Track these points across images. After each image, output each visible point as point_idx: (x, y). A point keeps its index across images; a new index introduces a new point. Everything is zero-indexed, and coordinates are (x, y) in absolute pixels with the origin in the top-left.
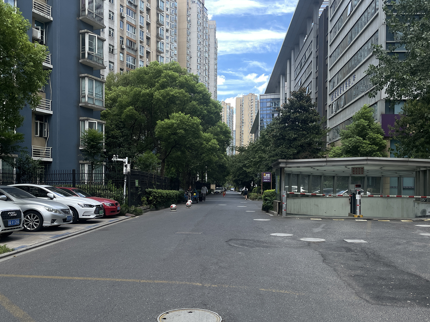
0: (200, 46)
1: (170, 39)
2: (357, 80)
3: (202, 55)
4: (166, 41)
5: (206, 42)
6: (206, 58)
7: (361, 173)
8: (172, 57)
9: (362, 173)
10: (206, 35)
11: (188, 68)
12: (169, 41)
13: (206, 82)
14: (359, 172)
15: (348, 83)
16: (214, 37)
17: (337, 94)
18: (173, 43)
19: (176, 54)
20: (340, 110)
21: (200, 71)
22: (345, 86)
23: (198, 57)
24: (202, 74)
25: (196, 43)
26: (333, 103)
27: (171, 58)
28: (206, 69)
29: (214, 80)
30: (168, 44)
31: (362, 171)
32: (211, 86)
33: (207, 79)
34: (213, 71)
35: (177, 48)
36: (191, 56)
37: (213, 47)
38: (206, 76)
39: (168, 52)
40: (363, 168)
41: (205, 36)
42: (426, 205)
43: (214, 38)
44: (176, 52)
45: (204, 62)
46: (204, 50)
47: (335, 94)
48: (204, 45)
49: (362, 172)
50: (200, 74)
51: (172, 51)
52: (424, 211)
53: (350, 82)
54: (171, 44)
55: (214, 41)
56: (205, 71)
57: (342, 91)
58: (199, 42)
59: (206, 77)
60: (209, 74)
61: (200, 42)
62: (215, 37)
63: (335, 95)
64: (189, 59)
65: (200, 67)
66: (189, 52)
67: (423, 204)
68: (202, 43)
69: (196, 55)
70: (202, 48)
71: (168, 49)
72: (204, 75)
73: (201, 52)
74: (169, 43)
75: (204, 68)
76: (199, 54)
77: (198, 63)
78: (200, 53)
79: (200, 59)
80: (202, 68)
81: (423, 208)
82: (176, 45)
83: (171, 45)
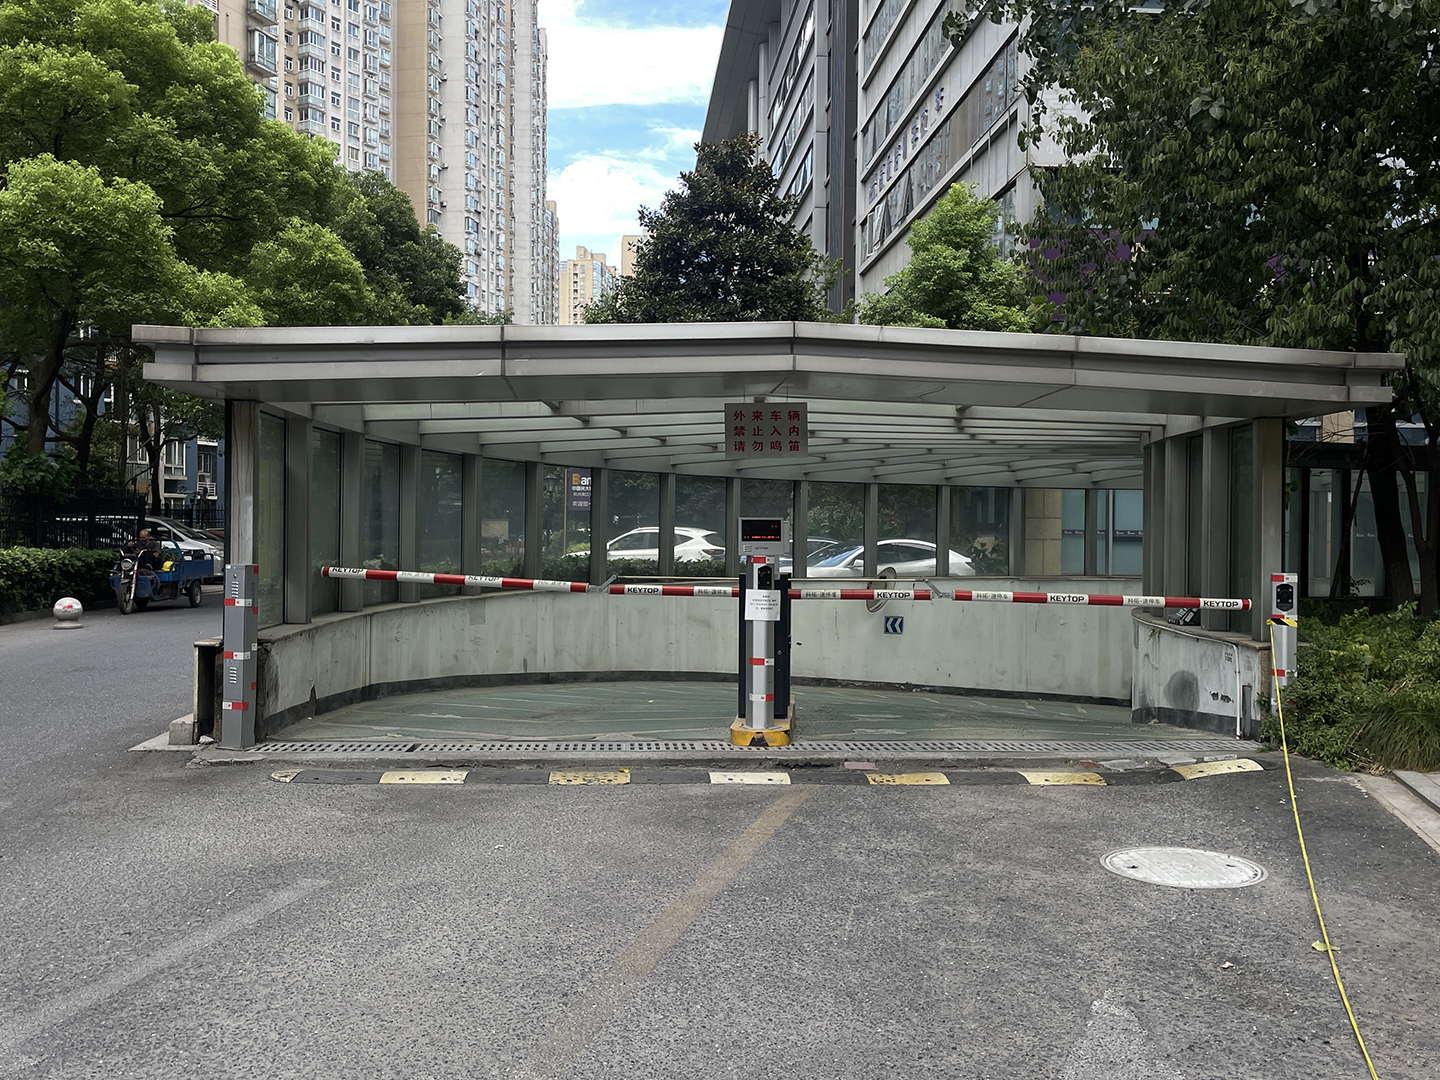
0: (476, 44)
1: (365, 12)
2: (947, 107)
3: (483, 76)
4: (350, 15)
5: (498, 33)
6: (499, 85)
7: (786, 446)
8: (371, 75)
9: (794, 447)
10: (498, 9)
11: (433, 116)
12: (362, 18)
13: (500, 168)
14: (776, 438)
15: (919, 126)
16: (530, 19)
17: (885, 176)
18: (374, 27)
19: (388, 64)
20: (895, 232)
21: (476, 131)
22: (910, 136)
23: (469, 81)
24: (483, 140)
25: (463, 34)
26: (873, 210)
27: (366, 76)
28: (498, 125)
29: (530, 164)
30: (358, 27)
31: (794, 430)
32: (519, 186)
33: (502, 159)
34: (528, 133)
35: (391, 46)
36: (445, 77)
37: (527, 52)
38: (499, 147)
39: (355, 57)
40: (797, 414)
41: (494, 12)
42: (1199, 649)
43: (530, 24)
44: (387, 59)
45: (493, 101)
46: (493, 60)
47: (879, 177)
48: (493, 40)
49: (794, 436)
50: (477, 139)
51: (370, 53)
52: (1185, 686)
53: (925, 118)
54: (366, 27)
55: (530, 34)
56: (494, 132)
57: (901, 158)
58: (471, 30)
59: (498, 153)
60: (511, 145)
61: (476, 32)
62: (535, 18)
63: (881, 180)
64: (435, 87)
65: (477, 117)
66: (436, 62)
67: (1182, 643)
68: (483, 34)
69: (463, 74)
70: (482, 51)
71: (356, 44)
72: (493, 144)
73: (479, 64)
74: (361, 26)
75: (492, 122)
76: (472, 74)
77: (469, 103)
78: (476, 67)
79: (475, 88)
80: (484, 119)
81: (1182, 666)
82: (384, 32)
83: (366, 31)
